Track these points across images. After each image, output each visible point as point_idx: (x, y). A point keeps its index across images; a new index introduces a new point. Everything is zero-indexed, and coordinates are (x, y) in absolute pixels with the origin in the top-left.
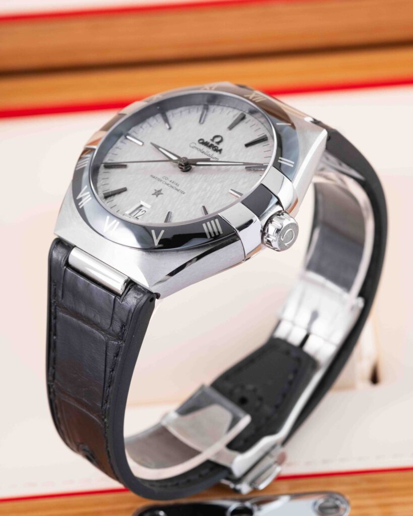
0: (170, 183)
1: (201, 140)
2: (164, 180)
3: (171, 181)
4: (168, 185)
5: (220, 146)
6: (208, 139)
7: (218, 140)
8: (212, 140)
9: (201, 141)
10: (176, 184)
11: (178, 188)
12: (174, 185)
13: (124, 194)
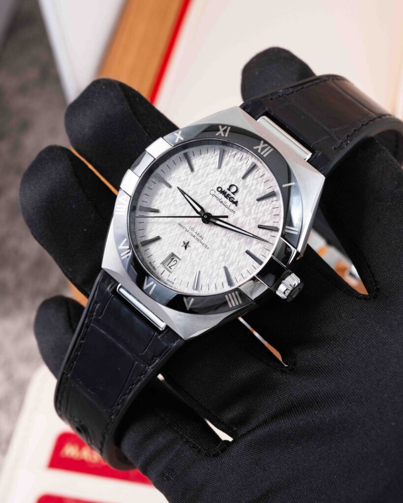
0: (196, 235)
1: (218, 188)
2: (190, 231)
3: (196, 233)
4: (194, 236)
5: (236, 197)
6: (225, 188)
7: (234, 189)
8: (229, 189)
9: (220, 190)
10: (201, 237)
11: (203, 241)
12: (198, 237)
13: (157, 243)
